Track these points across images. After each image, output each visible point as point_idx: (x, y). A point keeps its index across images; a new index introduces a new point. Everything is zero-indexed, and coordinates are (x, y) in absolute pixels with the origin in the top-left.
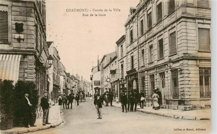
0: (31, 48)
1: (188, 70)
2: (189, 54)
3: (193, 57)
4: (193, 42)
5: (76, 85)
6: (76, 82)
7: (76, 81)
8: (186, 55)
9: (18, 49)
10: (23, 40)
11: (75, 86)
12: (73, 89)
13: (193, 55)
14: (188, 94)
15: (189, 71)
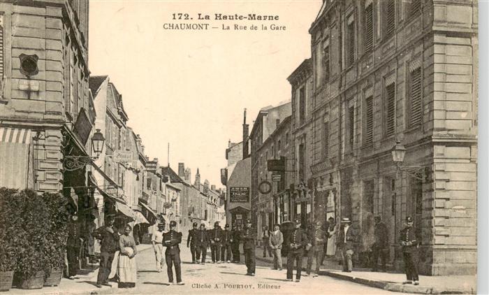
0: (54, 113)
1: (443, 171)
2: (449, 130)
3: (459, 137)
4: (462, 98)
5: (178, 201)
6: (178, 190)
7: (176, 185)
8: (440, 132)
9: (26, 114)
10: (38, 92)
11: (175, 200)
12: (168, 211)
13: (460, 133)
14: (442, 233)
15: (449, 174)
